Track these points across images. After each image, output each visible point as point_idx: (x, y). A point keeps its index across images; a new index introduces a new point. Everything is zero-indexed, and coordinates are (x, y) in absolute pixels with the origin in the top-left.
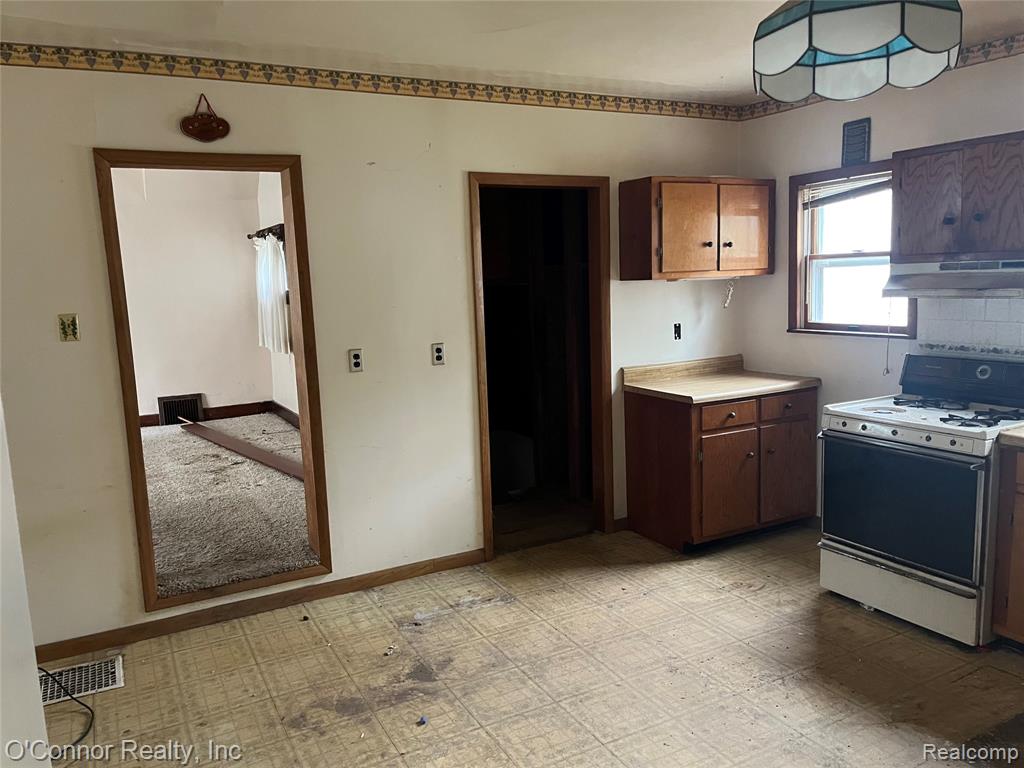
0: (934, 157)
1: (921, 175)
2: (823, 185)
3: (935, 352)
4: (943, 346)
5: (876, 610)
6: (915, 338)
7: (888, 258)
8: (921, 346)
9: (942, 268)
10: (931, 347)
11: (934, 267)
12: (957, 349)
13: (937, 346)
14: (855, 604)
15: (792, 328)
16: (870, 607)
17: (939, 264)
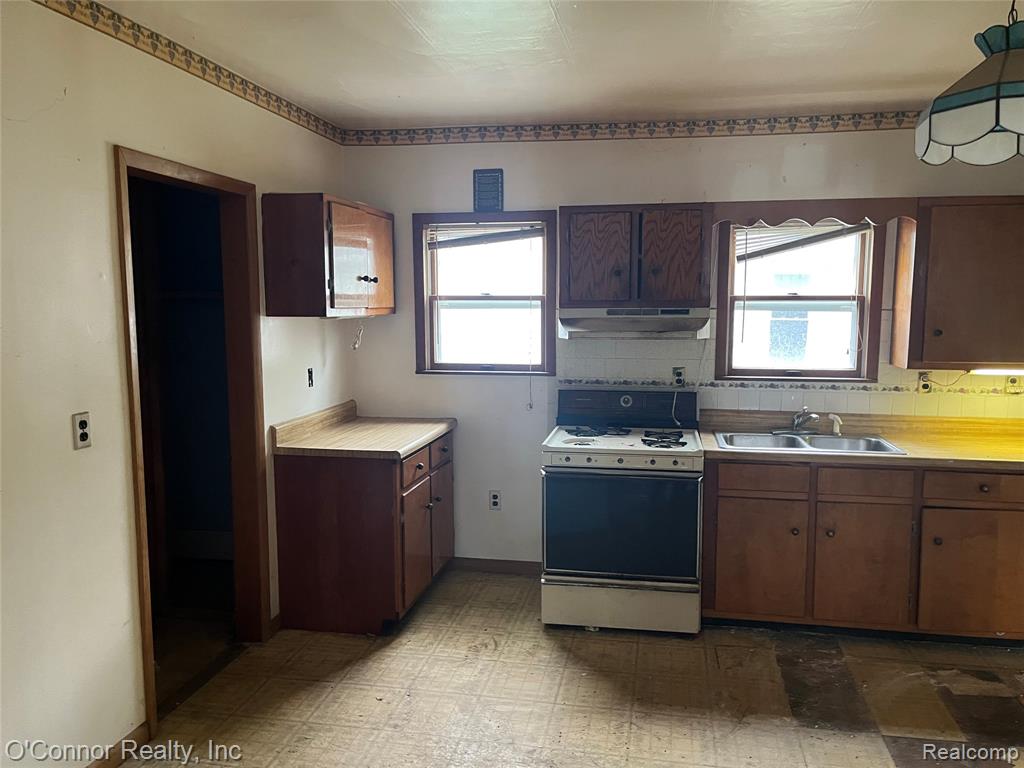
0: (602, 215)
1: (589, 230)
2: (454, 227)
3: (573, 387)
4: (580, 381)
5: (601, 629)
6: (555, 375)
7: (539, 302)
8: (560, 381)
9: (608, 313)
10: (570, 382)
11: (601, 312)
12: (592, 382)
13: (575, 381)
14: (580, 629)
15: (420, 370)
16: (595, 628)
17: (606, 310)
